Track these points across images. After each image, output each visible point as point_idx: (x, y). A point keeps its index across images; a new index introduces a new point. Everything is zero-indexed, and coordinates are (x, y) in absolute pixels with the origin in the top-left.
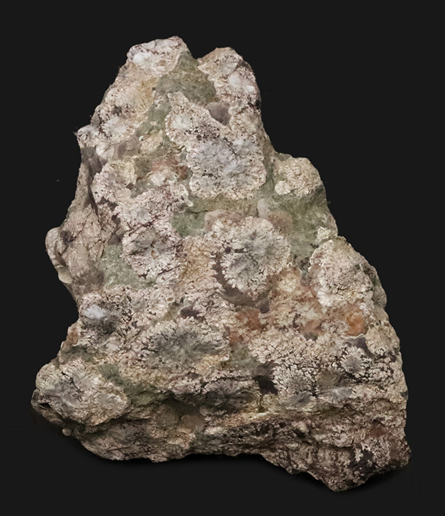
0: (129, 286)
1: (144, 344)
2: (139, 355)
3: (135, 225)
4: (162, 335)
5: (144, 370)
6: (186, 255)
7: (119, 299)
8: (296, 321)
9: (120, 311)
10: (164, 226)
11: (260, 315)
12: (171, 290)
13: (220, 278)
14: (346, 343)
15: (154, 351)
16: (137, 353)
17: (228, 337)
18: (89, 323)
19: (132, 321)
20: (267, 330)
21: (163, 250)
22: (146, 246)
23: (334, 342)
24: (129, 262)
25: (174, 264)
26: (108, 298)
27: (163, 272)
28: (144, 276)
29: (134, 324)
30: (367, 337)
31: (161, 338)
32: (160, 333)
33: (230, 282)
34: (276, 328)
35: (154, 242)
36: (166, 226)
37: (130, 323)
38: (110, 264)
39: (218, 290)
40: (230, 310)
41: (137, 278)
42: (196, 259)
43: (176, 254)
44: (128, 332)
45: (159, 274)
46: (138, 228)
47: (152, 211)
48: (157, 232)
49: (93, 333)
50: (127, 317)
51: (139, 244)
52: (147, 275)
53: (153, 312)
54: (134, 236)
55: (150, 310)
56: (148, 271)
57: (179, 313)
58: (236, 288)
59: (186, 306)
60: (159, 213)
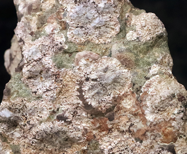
0: (26, 99)
1: (33, 135)
2: (31, 142)
3: (30, 60)
4: (44, 131)
5: (35, 151)
6: (61, 80)
7: (19, 106)
8: (131, 128)
9: (21, 113)
10: (48, 61)
11: (108, 122)
12: (51, 103)
13: (81, 97)
14: (161, 147)
15: (40, 140)
16: (30, 140)
17: (85, 135)
18: (2, 120)
19: (27, 120)
20: (112, 132)
21: (47, 77)
22: (36, 74)
23: (153, 146)
24: (27, 83)
25: (53, 86)
26: (13, 106)
27: (47, 91)
28: (35, 92)
29: (28, 122)
30: (176, 144)
31: (43, 133)
32: (43, 130)
33: (87, 100)
34: (118, 131)
35: (41, 71)
36: (49, 62)
37: (26, 121)
38: (14, 85)
39: (80, 105)
40: (88, 118)
41: (31, 93)
42: (68, 83)
43: (55, 80)
44: (25, 127)
45: (44, 92)
46: (32, 62)
47: (42, 51)
48: (44, 65)
49: (5, 126)
50: (25, 118)
51: (31, 73)
52: (37, 92)
53: (40, 116)
54: (29, 67)
55: (38, 114)
56: (38, 90)
57: (55, 118)
58: (91, 104)
59: (60, 113)
60: (46, 53)
